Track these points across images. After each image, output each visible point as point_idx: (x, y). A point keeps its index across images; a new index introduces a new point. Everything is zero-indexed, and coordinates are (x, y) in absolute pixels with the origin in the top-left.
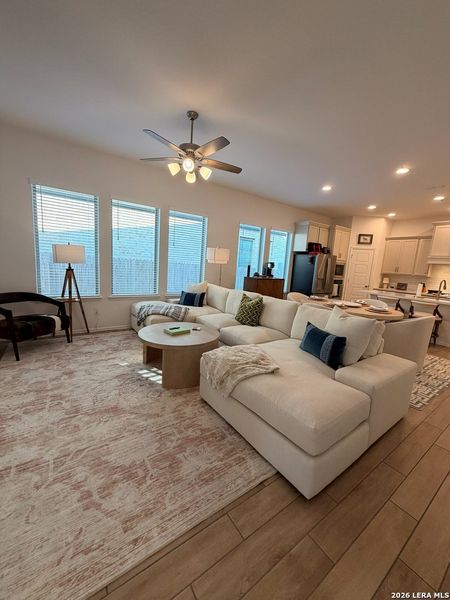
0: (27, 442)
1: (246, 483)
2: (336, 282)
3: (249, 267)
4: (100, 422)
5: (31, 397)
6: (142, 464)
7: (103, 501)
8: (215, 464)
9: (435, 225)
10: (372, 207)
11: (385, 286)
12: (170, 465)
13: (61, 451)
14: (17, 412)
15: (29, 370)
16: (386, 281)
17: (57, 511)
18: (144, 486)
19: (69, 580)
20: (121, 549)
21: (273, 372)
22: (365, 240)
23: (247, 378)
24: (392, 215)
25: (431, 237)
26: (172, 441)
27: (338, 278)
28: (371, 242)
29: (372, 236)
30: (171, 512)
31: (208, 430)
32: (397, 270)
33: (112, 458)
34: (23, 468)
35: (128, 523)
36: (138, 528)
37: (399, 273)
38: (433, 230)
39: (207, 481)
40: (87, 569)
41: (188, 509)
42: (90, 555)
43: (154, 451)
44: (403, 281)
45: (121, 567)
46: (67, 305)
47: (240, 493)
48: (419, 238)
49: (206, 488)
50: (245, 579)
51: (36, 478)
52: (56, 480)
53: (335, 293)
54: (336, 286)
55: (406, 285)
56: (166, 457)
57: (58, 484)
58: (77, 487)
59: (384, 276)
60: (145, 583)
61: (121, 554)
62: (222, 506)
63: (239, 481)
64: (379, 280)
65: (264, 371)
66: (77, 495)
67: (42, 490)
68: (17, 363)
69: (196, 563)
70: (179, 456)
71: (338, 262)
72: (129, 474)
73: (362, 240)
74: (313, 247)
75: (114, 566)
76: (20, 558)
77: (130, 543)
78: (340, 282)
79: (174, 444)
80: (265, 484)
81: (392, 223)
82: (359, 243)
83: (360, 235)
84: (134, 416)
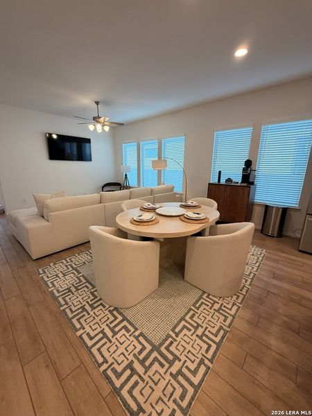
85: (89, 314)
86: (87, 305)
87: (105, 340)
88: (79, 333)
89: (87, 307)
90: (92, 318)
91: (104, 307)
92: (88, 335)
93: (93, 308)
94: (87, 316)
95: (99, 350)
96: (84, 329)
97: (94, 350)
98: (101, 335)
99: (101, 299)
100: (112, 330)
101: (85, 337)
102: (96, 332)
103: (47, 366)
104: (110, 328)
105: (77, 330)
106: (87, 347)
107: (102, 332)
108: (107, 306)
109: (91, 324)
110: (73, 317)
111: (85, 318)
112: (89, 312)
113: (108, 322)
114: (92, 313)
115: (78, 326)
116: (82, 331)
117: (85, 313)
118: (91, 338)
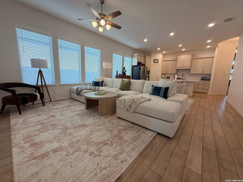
0: (50, 142)
1: (149, 138)
3: (117, 71)
4: (80, 130)
5: (39, 127)
6: (108, 140)
7: (100, 154)
8: (135, 135)
9: (178, 56)
10: (159, 49)
11: (163, 78)
12: (119, 138)
13: (69, 142)
14: (35, 133)
15: (30, 118)
16: (163, 76)
17: (83, 161)
18: (114, 146)
19: (104, 178)
20: (118, 165)
21: (149, 100)
22: (156, 61)
23: (141, 103)
24: (164, 52)
25: (177, 60)
26: (115, 131)
27: (148, 75)
28: (158, 62)
29: (158, 60)
30: (129, 151)
31: (126, 126)
32: (167, 72)
33: (94, 140)
34: (55, 151)
35: (115, 157)
36: (120, 158)
38: (177, 57)
39: (136, 140)
40: (109, 173)
41: (134, 149)
42: (107, 169)
43: (110, 135)
44: (168, 76)
45: (122, 170)
46: (41, 88)
47: (149, 141)
48: (173, 60)
49: (137, 142)
50: (165, 162)
51: (64, 153)
52: (74, 152)
54: (148, 78)
55: (169, 77)
56: (116, 136)
57: (76, 153)
58: (86, 151)
59: (162, 74)
60: (133, 172)
61: (119, 166)
62: (146, 145)
63: (147, 138)
64: (161, 76)
65: (146, 100)
66: (88, 154)
67: (70, 156)
68: (21, 115)
69: (147, 162)
70: (121, 135)
71: (148, 70)
72: (105, 143)
74: (139, 64)
75: (119, 170)
76: (78, 178)
77: (120, 163)
78: (149, 77)
79: (116, 132)
80: (155, 137)
81: (164, 55)
82: (154, 62)
83: (154, 60)
84: (93, 126)
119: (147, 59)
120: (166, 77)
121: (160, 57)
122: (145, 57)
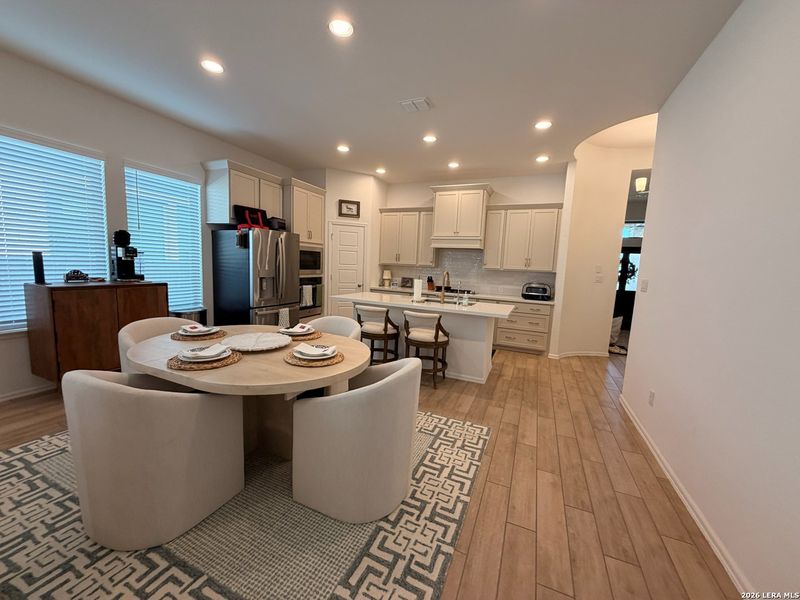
2: (304, 282)
3: (38, 259)
9: (435, 191)
10: (343, 149)
16: (387, 274)
22: (349, 209)
24: (381, 171)
25: (431, 210)
27: (310, 274)
28: (358, 214)
29: (358, 204)
32: (398, 258)
37: (402, 262)
44: (407, 275)
48: (419, 210)
53: (308, 300)
54: (307, 288)
55: (411, 280)
59: (384, 267)
64: (379, 275)
71: (306, 247)
73: (344, 211)
78: (316, 282)
81: (386, 185)
82: (341, 214)
83: (341, 202)
85: (437, 503)
86: (423, 516)
87: (455, 472)
88: (467, 499)
89: (427, 512)
90: (440, 496)
91: (415, 491)
92: (461, 489)
93: (424, 503)
94: (441, 504)
95: (467, 472)
96: (458, 497)
97: (471, 475)
98: (453, 477)
99: (403, 503)
100: (441, 471)
101: (465, 491)
102: (453, 483)
103: (514, 508)
104: (441, 472)
105: (466, 503)
106: (472, 483)
107: (449, 477)
108: (413, 488)
109: (448, 493)
110: (453, 520)
111: (445, 505)
112: (432, 505)
113: (435, 478)
114: (434, 501)
115: (460, 506)
116: (463, 498)
117: (438, 510)
118: (463, 484)
119: (301, 194)
120: (398, 280)
121: (365, 190)
122: (285, 187)
